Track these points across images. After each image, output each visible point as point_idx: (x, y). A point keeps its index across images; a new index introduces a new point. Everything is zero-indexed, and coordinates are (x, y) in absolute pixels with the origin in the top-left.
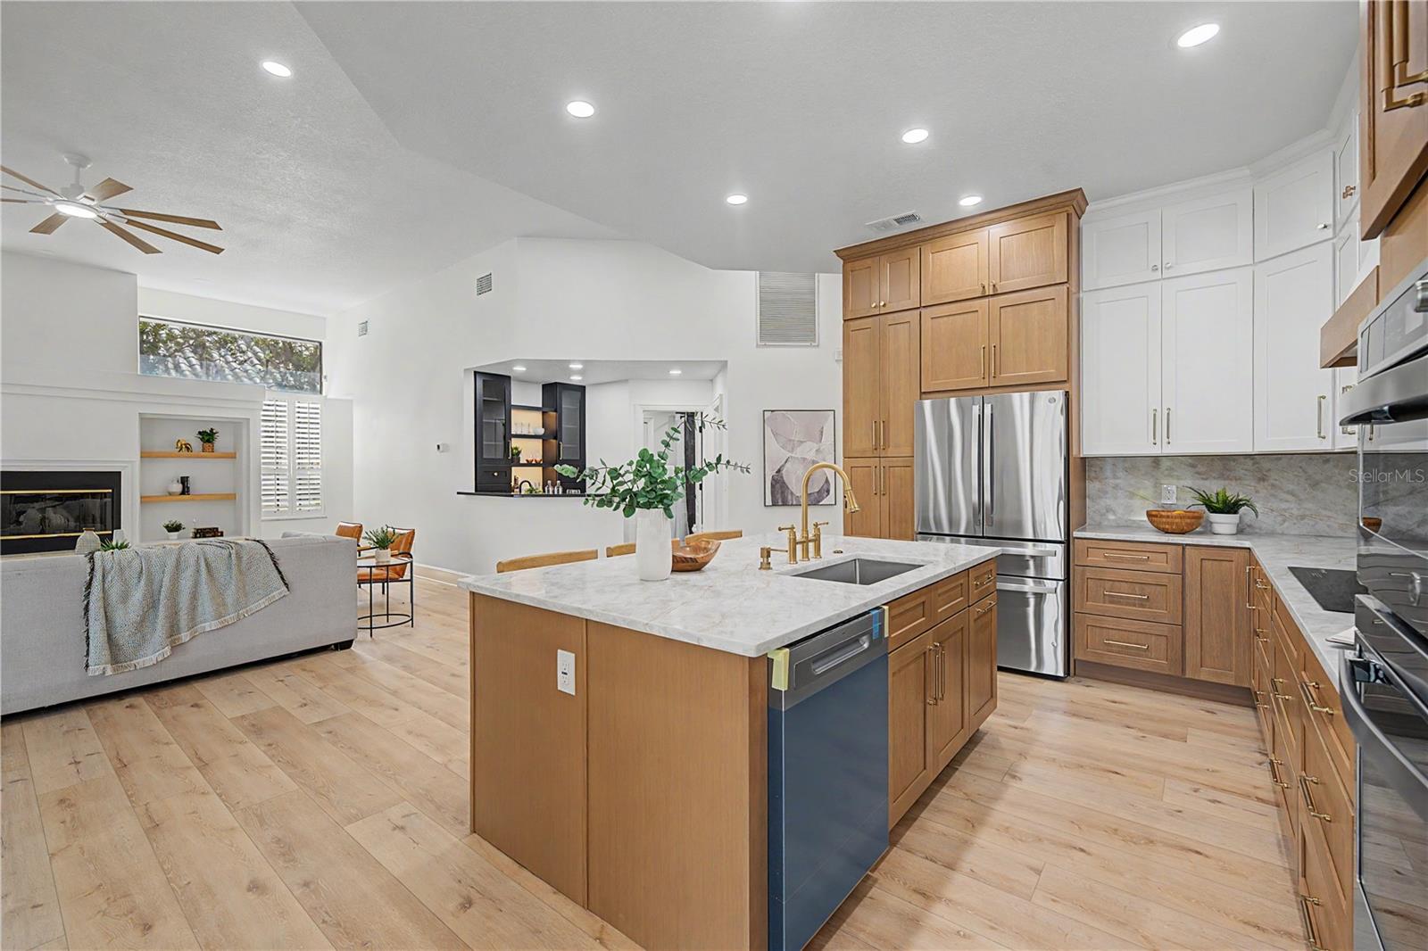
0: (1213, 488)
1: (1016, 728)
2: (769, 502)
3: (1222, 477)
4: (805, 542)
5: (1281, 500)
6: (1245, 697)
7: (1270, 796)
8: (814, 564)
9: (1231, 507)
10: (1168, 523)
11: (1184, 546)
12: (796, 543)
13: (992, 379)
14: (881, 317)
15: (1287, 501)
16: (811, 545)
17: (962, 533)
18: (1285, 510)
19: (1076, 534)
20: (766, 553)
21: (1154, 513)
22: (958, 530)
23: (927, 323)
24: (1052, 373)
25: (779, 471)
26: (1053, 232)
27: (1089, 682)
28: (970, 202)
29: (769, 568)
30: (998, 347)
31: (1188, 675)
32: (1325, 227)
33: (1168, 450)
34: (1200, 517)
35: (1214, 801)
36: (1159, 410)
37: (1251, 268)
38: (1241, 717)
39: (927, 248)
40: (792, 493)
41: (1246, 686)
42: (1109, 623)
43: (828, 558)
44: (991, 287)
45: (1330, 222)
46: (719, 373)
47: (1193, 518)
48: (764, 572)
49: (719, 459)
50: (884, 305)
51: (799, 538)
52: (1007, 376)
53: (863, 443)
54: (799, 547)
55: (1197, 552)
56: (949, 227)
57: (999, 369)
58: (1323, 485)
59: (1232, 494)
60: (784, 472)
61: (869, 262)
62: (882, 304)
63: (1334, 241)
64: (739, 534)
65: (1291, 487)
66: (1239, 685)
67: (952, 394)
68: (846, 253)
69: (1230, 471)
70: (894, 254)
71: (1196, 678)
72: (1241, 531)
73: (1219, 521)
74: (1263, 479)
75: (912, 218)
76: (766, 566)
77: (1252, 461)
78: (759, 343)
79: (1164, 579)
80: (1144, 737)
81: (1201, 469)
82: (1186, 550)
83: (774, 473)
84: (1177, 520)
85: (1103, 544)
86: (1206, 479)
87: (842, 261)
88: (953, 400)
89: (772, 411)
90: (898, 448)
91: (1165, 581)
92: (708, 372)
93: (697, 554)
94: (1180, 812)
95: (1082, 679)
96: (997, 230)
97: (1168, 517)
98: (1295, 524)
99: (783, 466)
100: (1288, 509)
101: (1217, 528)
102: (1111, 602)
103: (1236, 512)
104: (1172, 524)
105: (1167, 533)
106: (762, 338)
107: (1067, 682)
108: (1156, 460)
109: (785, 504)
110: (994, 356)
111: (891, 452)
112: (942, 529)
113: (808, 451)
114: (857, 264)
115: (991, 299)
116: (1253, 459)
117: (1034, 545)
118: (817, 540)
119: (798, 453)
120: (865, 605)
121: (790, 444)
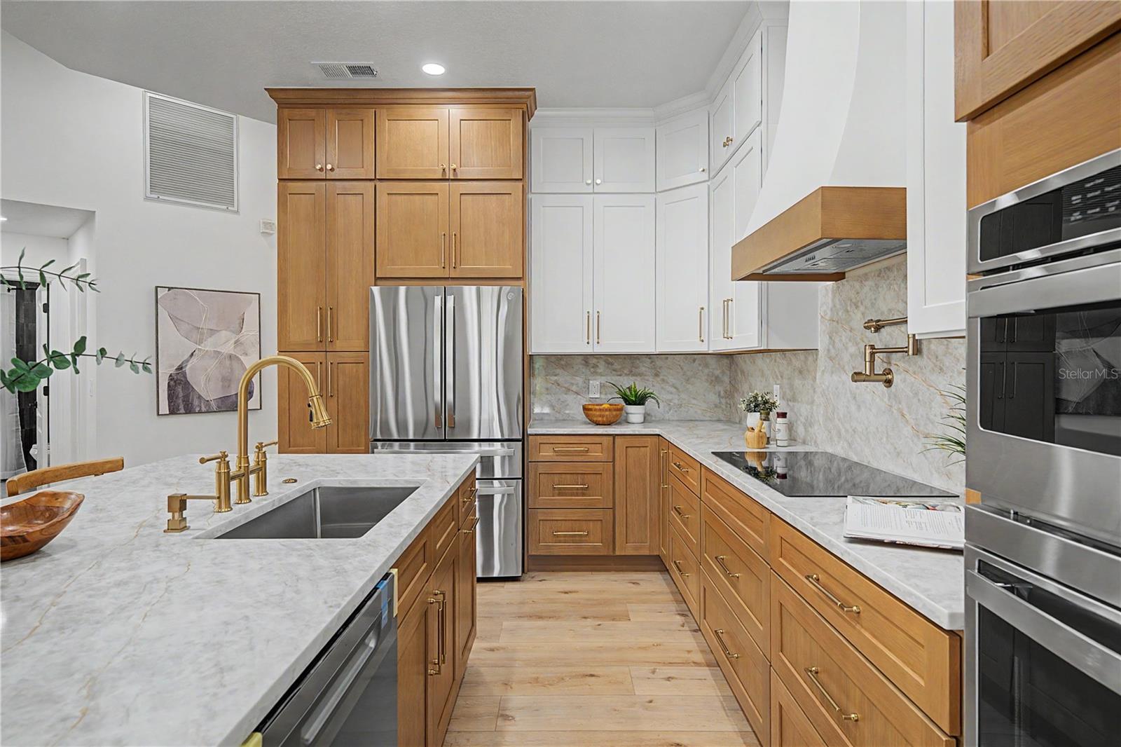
0: (626, 382)
1: (492, 650)
2: (164, 408)
3: (631, 373)
4: (243, 476)
5: (668, 392)
6: (656, 563)
7: (699, 657)
8: (258, 506)
9: (640, 400)
10: (600, 416)
11: (614, 436)
12: (229, 478)
13: (452, 269)
14: (328, 183)
15: (671, 393)
16: (252, 478)
17: (411, 437)
18: (670, 401)
19: (530, 431)
20: (178, 504)
21: (590, 407)
22: (407, 434)
23: (383, 200)
24: (509, 269)
25: (180, 368)
26: (510, 124)
27: (542, 575)
28: (434, 70)
29: (185, 528)
30: (458, 235)
31: (618, 553)
32: (704, 170)
33: (598, 350)
34: (621, 409)
35: (669, 679)
36: (591, 312)
37: (654, 196)
38: (652, 582)
39: (383, 113)
40: (200, 397)
41: (655, 554)
42: (558, 515)
43: (279, 492)
44: (452, 172)
45: (706, 167)
46: (79, 229)
47: (615, 410)
48: (176, 536)
49: (80, 346)
50: (332, 170)
51: (234, 469)
52: (468, 268)
53: (304, 333)
54: (234, 485)
55: (623, 439)
56: (401, 95)
57: (459, 260)
58: (693, 379)
59: (640, 389)
60: (187, 369)
61: (312, 113)
62: (329, 167)
63: (709, 183)
64: (118, 466)
65: (674, 381)
66: (651, 554)
67: (401, 282)
68: (281, 95)
69: (636, 368)
70: (344, 111)
71: (623, 554)
72: (647, 419)
73: (632, 412)
74: (657, 375)
75: (367, 71)
76: (179, 526)
77: (649, 361)
78: (149, 194)
79: (599, 468)
80: (599, 625)
81: (617, 366)
82: (616, 439)
83: (172, 371)
84: (607, 413)
85: (553, 439)
86: (620, 375)
87: (277, 105)
88: (402, 290)
89: (170, 289)
90: (349, 339)
91: (600, 470)
92: (62, 226)
93: (30, 523)
94: (651, 702)
95: (537, 573)
96: (455, 112)
97: (600, 410)
98: (676, 411)
99: (187, 361)
100: (672, 399)
101: (633, 418)
102: (559, 495)
103: (643, 404)
104: (603, 416)
105: (597, 425)
106: (153, 188)
107: (523, 581)
108: (586, 358)
109: (189, 410)
110: (454, 244)
111: (339, 345)
112: (390, 434)
113: (224, 342)
114: (297, 112)
115: (451, 183)
116: (650, 358)
117: (480, 445)
118: (261, 470)
119: (209, 345)
120: (372, 579)
121: (198, 334)
